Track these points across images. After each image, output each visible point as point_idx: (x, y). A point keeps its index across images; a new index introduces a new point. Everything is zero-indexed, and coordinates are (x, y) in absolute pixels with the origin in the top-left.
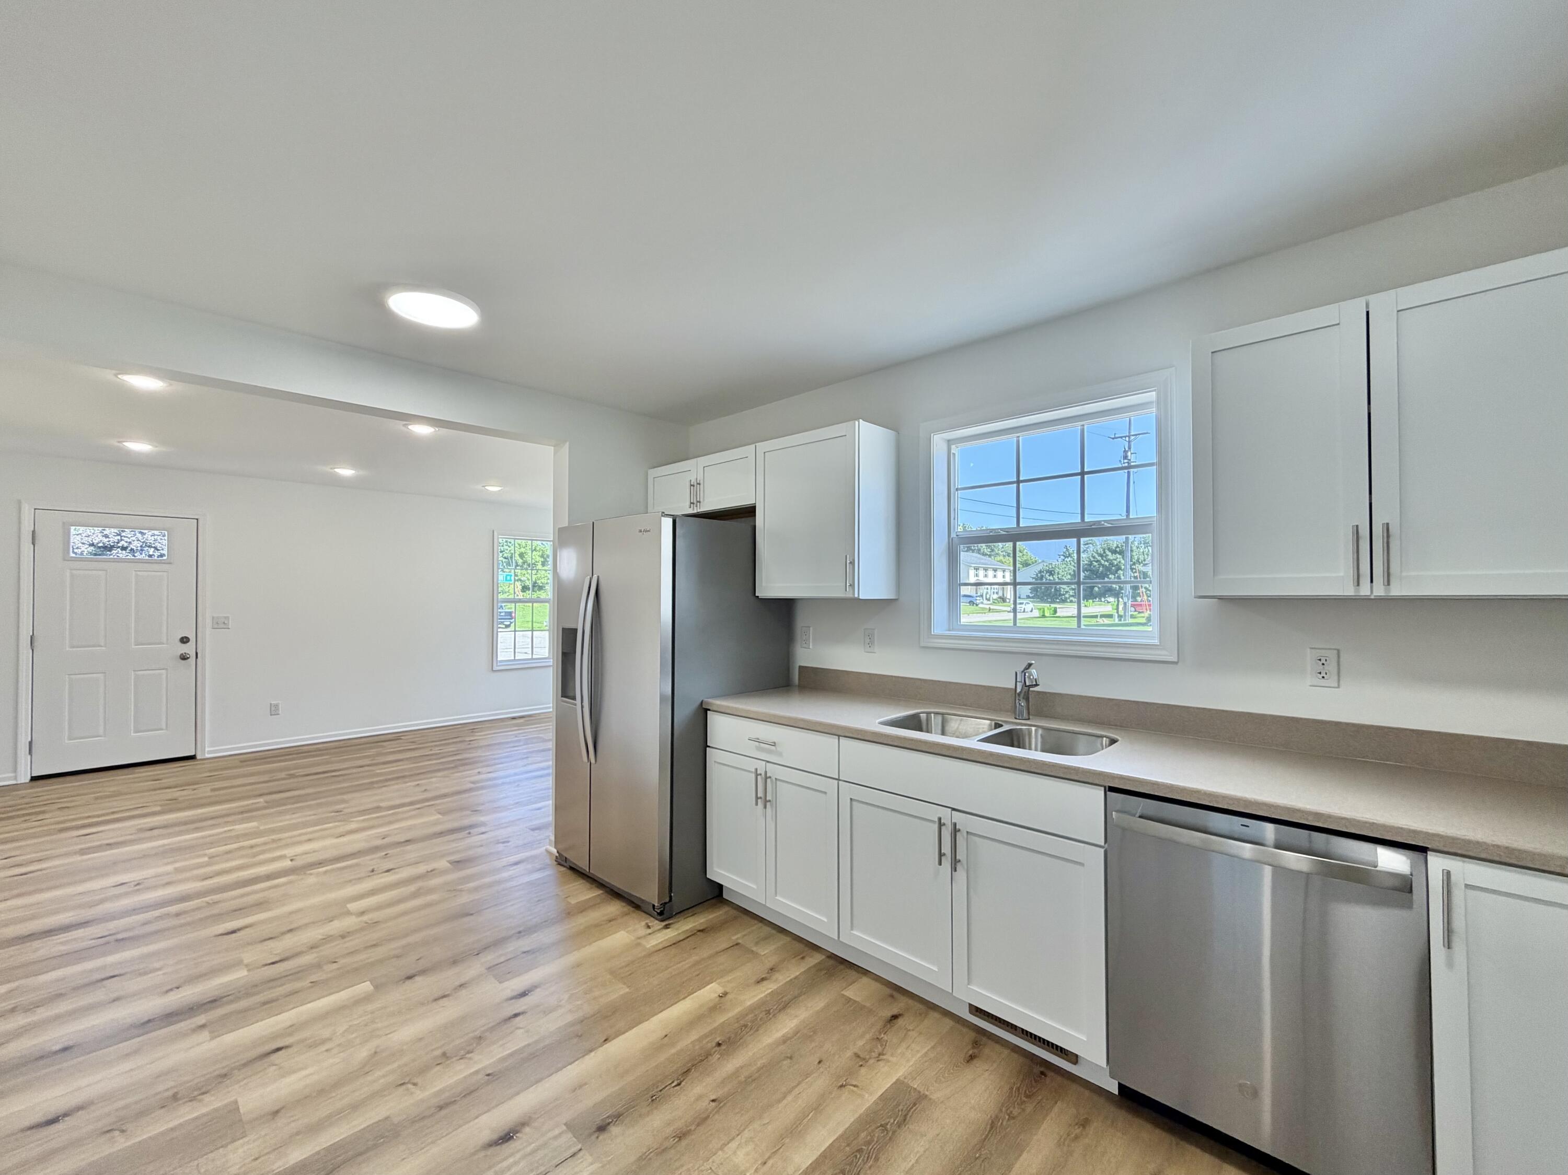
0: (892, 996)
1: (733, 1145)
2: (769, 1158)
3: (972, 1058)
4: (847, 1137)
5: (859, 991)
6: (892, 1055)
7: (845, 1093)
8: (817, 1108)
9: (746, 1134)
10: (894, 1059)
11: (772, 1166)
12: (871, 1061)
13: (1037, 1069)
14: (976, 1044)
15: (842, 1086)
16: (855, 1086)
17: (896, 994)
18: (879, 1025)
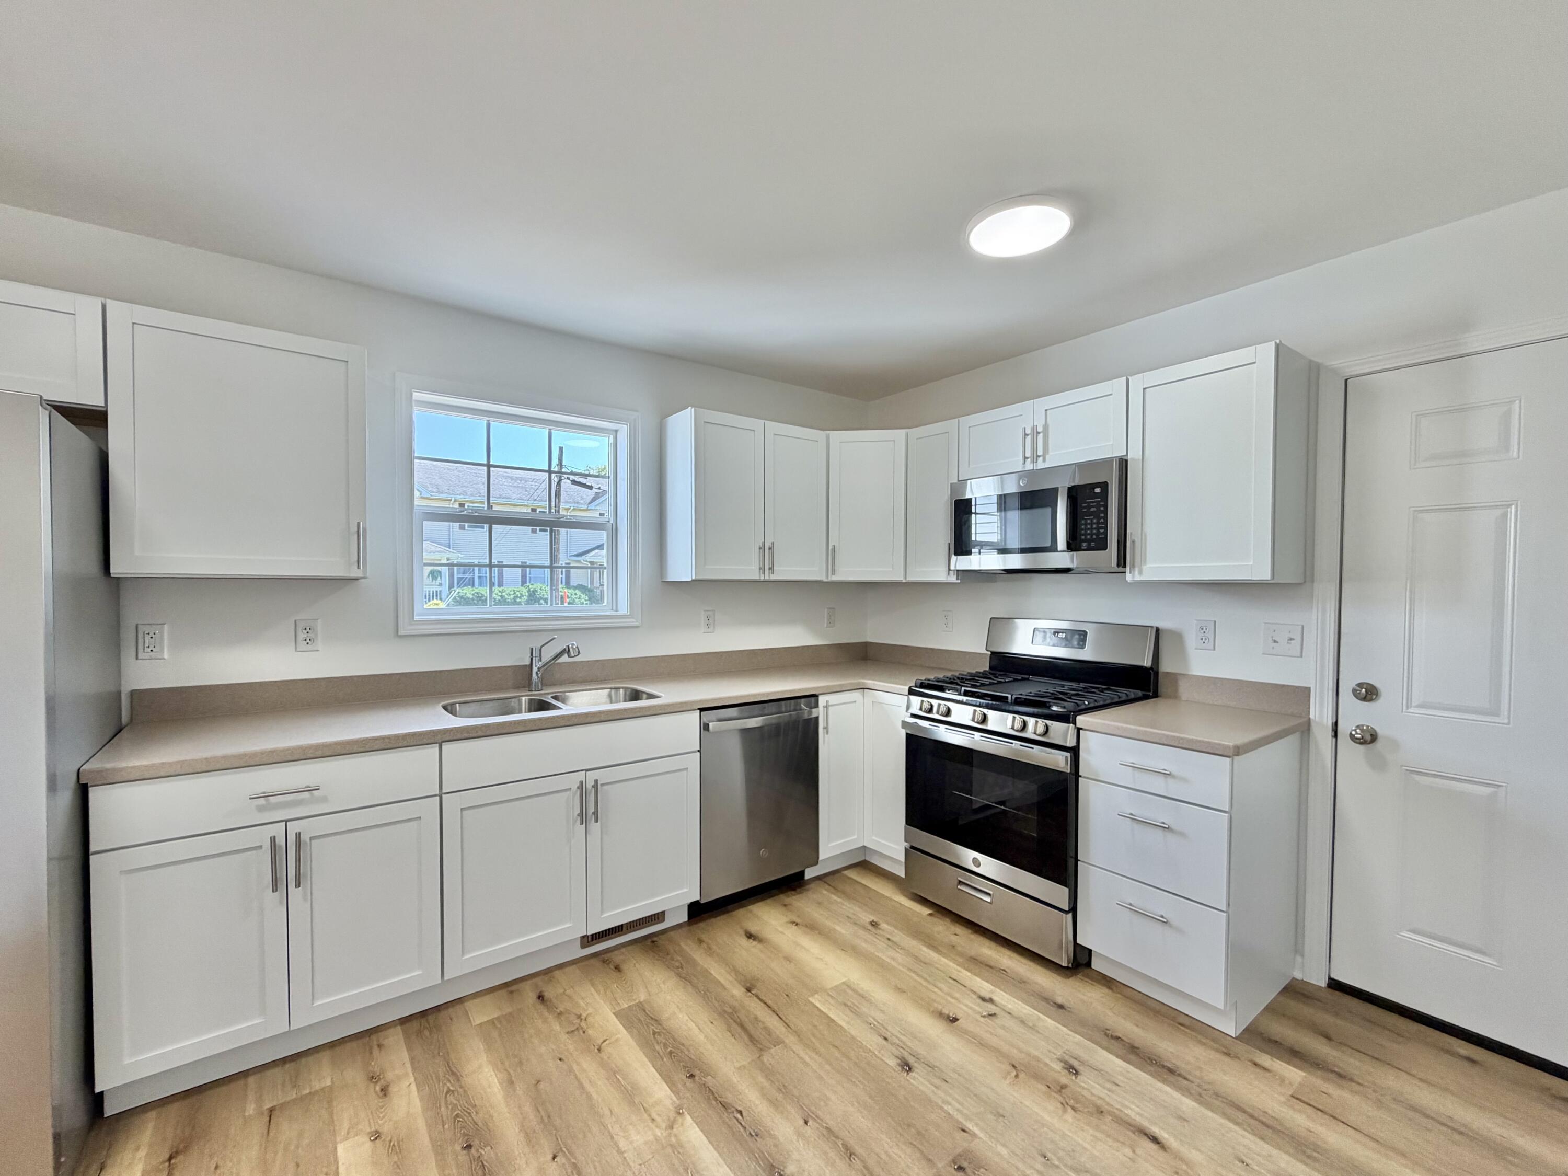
0: (512, 992)
1: (622, 1144)
2: (650, 1115)
3: (617, 968)
4: (654, 1058)
5: (481, 1013)
6: (585, 1010)
7: (607, 1049)
8: (614, 1073)
9: (616, 1129)
10: (590, 1010)
11: (659, 1115)
12: (583, 1024)
13: (649, 942)
14: (606, 962)
15: (599, 1050)
16: (605, 1041)
17: (514, 988)
18: (540, 1007)
